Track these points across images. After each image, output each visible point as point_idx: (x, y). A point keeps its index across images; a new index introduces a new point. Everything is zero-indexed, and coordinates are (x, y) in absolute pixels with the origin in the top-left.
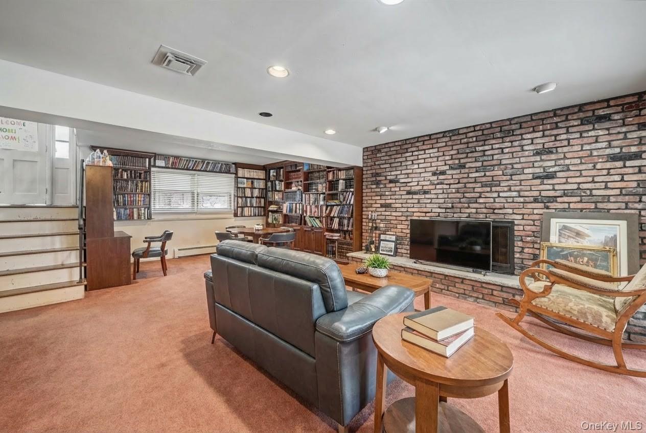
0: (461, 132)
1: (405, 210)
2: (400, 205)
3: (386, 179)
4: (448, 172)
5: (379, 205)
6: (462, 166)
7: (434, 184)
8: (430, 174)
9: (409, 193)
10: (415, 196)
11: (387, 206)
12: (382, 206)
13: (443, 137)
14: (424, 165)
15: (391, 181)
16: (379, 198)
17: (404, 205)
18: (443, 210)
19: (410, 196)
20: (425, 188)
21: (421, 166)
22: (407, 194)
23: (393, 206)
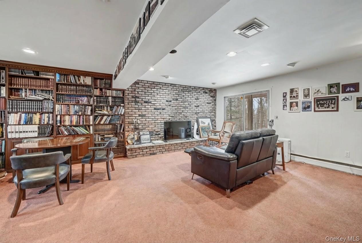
0: (177, 86)
1: (154, 117)
2: (151, 115)
3: (142, 100)
4: (172, 101)
5: (138, 115)
6: (177, 100)
7: (167, 106)
8: (165, 101)
9: (155, 109)
10: (158, 111)
11: (142, 116)
12: (139, 115)
13: (171, 86)
14: (163, 97)
15: (146, 102)
16: (138, 111)
17: (153, 115)
18: (171, 117)
19: (156, 111)
20: (163, 107)
21: (161, 96)
22: (154, 110)
23: (146, 115)
